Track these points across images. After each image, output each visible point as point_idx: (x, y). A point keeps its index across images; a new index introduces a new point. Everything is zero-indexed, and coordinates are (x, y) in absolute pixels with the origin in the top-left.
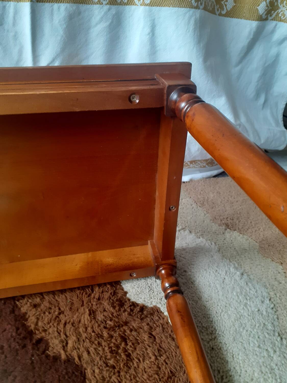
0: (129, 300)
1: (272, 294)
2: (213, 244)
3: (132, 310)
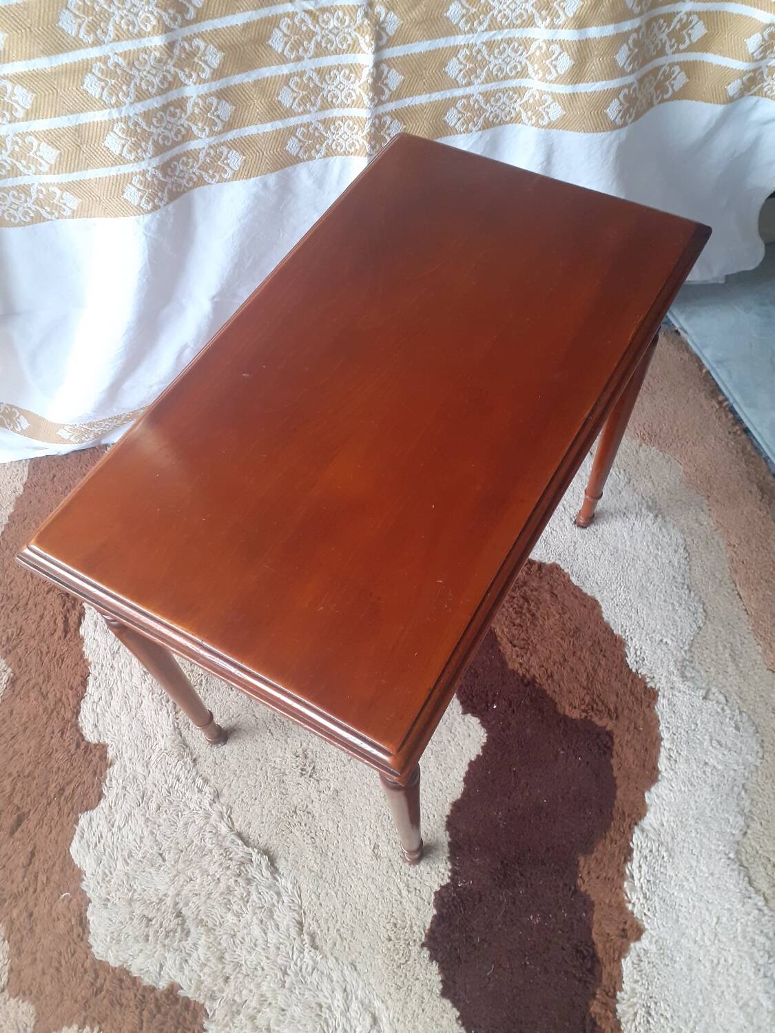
1: (689, 540)
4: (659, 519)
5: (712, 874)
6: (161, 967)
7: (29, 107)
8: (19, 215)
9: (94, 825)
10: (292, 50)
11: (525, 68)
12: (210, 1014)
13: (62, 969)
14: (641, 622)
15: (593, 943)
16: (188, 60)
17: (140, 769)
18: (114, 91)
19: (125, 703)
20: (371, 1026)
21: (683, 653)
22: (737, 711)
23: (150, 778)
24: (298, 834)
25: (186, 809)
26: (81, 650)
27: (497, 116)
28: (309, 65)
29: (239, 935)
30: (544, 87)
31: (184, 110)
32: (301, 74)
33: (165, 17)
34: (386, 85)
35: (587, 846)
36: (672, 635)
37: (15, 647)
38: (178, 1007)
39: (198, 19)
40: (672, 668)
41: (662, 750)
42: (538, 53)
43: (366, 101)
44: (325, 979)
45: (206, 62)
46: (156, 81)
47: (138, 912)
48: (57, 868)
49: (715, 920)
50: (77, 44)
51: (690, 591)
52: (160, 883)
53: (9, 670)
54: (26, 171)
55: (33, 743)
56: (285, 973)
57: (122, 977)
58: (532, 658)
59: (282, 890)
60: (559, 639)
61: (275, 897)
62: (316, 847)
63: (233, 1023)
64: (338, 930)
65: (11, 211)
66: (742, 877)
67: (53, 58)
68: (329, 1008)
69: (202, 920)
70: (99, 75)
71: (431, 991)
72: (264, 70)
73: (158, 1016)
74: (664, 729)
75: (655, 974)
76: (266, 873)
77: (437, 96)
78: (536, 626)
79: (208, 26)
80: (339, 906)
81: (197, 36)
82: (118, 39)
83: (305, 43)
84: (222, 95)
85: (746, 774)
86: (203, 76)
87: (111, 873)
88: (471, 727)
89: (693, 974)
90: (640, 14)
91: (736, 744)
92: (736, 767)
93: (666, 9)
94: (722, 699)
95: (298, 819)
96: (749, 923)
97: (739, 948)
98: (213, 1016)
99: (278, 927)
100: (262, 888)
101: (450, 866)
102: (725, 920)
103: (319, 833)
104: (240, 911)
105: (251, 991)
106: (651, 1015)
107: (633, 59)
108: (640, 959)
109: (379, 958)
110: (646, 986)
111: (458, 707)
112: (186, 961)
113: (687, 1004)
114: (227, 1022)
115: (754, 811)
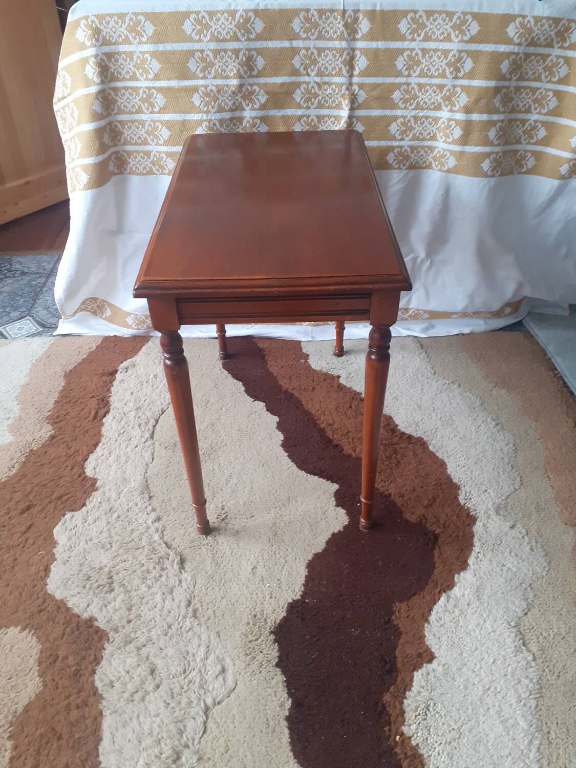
0: (400, 430)
1: (518, 441)
2: (479, 398)
3: (401, 437)
4: (499, 426)
5: (494, 632)
6: (88, 605)
7: (162, 106)
8: (141, 168)
9: (74, 519)
10: (305, 102)
11: (435, 135)
12: (111, 640)
13: (23, 594)
14: (473, 478)
15: (395, 657)
16: (249, 96)
17: (114, 496)
18: (207, 104)
19: (117, 460)
20: (220, 672)
21: (500, 500)
22: (534, 541)
23: (118, 502)
24: (204, 550)
25: (136, 523)
26: (100, 429)
27: (418, 163)
28: (313, 112)
29: (146, 599)
30: (445, 146)
31: (241, 123)
32: (308, 116)
33: (242, 70)
35: (407, 596)
36: (494, 489)
37: (61, 421)
38: (91, 629)
39: (258, 76)
40: (490, 506)
41: (473, 552)
42: (443, 126)
44: (196, 637)
45: (258, 99)
46: (230, 103)
47: (84, 571)
48: (42, 537)
49: (492, 661)
50: (194, 77)
51: (513, 468)
52: (104, 559)
53: (53, 431)
54: (151, 143)
55: (52, 470)
56: (170, 627)
57: (61, 606)
58: (392, 485)
59: (183, 580)
60: (413, 477)
61: (177, 582)
62: (214, 560)
63: (125, 648)
64: (214, 611)
65: (138, 165)
66: (518, 638)
67: (180, 81)
68: (194, 655)
69: (124, 585)
70: (202, 94)
71: (269, 661)
72: (288, 110)
74: (477, 540)
75: (438, 684)
76: (176, 567)
77: (383, 143)
78: (399, 468)
79: (262, 80)
80: (219, 597)
81: (257, 84)
82: (215, 77)
83: (313, 100)
84: (263, 119)
85: (534, 578)
86: (255, 106)
88: (339, 514)
89: (468, 691)
90: (504, 112)
91: (529, 559)
92: (526, 572)
93: (520, 116)
94: (524, 531)
95: (207, 542)
96: (518, 669)
97: (508, 682)
98: (113, 642)
99: (173, 600)
100: (170, 574)
101: (303, 589)
102: (500, 662)
103: (219, 553)
104: (151, 585)
105: (143, 633)
106: (429, 710)
107: (499, 137)
108: (428, 674)
109: (238, 633)
110: (430, 691)
111: (333, 501)
112: (106, 606)
113: (459, 710)
114: (121, 646)
115: (535, 601)
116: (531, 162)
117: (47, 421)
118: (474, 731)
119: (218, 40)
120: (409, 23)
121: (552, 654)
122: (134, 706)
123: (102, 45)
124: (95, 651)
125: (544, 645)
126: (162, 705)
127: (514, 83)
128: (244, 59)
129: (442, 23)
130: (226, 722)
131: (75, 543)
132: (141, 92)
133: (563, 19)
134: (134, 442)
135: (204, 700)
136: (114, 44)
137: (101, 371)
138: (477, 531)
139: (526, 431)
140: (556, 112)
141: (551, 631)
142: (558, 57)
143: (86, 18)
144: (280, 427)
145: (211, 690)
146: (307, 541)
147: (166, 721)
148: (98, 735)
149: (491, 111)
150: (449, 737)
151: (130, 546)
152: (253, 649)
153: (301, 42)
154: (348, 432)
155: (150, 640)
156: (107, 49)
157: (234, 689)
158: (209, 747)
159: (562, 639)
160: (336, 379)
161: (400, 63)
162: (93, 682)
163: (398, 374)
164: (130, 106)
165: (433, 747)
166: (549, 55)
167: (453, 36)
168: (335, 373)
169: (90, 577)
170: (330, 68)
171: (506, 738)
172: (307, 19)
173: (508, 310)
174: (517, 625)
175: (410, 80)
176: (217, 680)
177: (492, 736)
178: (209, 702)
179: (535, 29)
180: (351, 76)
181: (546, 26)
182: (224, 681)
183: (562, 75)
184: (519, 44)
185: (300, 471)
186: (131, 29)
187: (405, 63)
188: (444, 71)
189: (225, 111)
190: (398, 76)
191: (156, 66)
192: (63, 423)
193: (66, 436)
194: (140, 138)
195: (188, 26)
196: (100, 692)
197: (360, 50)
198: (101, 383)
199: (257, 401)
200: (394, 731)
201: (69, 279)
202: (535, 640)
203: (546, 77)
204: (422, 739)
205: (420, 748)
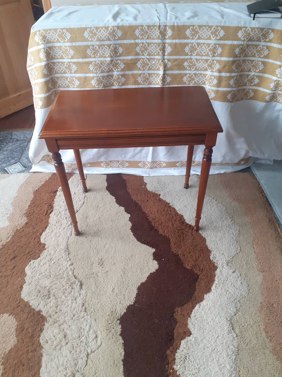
0: (186, 222)
1: (241, 229)
2: (225, 207)
3: (186, 226)
4: (233, 221)
5: (220, 323)
6: (39, 305)
7: (75, 70)
9: (34, 263)
10: (142, 67)
11: (205, 82)
12: (48, 321)
13: (11, 298)
14: (218, 247)
15: (174, 333)
16: (116, 65)
17: (53, 252)
18: (96, 69)
19: (55, 235)
20: (95, 338)
21: (229, 259)
22: (243, 279)
23: (55, 255)
24: (92, 280)
25: (62, 266)
26: (48, 219)
28: (146, 72)
29: (64, 302)
30: (210, 87)
31: (112, 78)
32: (144, 74)
33: (112, 54)
34: (166, 80)
35: (182, 304)
36: (227, 253)
37: (30, 215)
38: (39, 316)
39: (120, 56)
40: (224, 262)
41: (214, 284)
42: (208, 78)
43: (160, 84)
44: (85, 321)
45: (120, 67)
46: (107, 69)
47: (38, 288)
48: (20, 272)
49: (217, 336)
50: (90, 57)
51: (237, 243)
52: (47, 283)
53: (27, 220)
54: (71, 87)
55: (26, 239)
56: (74, 316)
57: (27, 305)
58: (180, 250)
59: (81, 294)
60: (190, 246)
61: (79, 295)
62: (96, 285)
63: (54, 325)
64: (94, 309)
66: (230, 326)
67: (83, 59)
68: (84, 329)
69: (55, 295)
70: (93, 65)
71: (117, 333)
72: (135, 71)
73: (33, 317)
74: (217, 278)
75: (192, 347)
76: (78, 287)
77: (180, 85)
78: (184, 241)
79: (122, 58)
80: (97, 302)
81: (119, 60)
82: (99, 57)
83: (146, 66)
84: (123, 76)
85: (241, 297)
86: (119, 70)
87: (34, 277)
88: (154, 264)
89: (205, 351)
90: (237, 72)
91: (240, 288)
92: (238, 294)
93: (246, 73)
94: (239, 274)
95: (93, 276)
96: (229, 341)
97: (223, 347)
98: (48, 322)
99: (76, 303)
100: (76, 291)
101: (135, 300)
102: (220, 337)
103: (98, 281)
104: (67, 296)
105: (62, 318)
106: (186, 359)
107: (235, 84)
108: (188, 342)
109: (104, 320)
110: (187, 350)
111: (152, 257)
112: (46, 305)
113: (200, 359)
114: (52, 324)
115: (240, 309)
116: (252, 94)
117: (25, 215)
118: (206, 369)
119: (100, 41)
120: (190, 31)
121: (245, 335)
122: (56, 352)
123: (47, 43)
124: (41, 326)
125: (242, 330)
126: (68, 352)
127: (242, 58)
128: (113, 49)
129: (206, 31)
130: (96, 361)
131: (34, 275)
132: (65, 64)
133: (265, 28)
134: (63, 226)
135: (87, 350)
136: (52, 42)
137: (50, 191)
138: (217, 273)
139: (245, 224)
140: (263, 71)
141: (246, 323)
142: (263, 46)
143: (39, 31)
144: (131, 220)
145: (90, 346)
146: (138, 277)
147: (70, 359)
148: (40, 365)
149: (231, 71)
150: (194, 372)
151: (59, 277)
152: (110, 327)
153: (139, 40)
154: (162, 223)
155: (65, 322)
156: (49, 45)
157: (100, 346)
158: (88, 372)
159: (251, 327)
160: (159, 196)
161: (187, 49)
162: (39, 341)
163: (187, 194)
164: (60, 70)
165: (187, 376)
166: (259, 45)
167: (212, 37)
168: (158, 193)
169: (40, 291)
170: (154, 52)
171: (220, 373)
172: (142, 30)
173: (243, 162)
174: (231, 319)
175: (192, 57)
176: (93, 341)
177: (213, 372)
178: (89, 351)
179: (252, 33)
180: (164, 55)
181: (257, 32)
182: (96, 342)
183: (265, 54)
184: (244, 41)
185: (138, 242)
186: (60, 36)
187: (189, 49)
188: (208, 53)
189: (105, 72)
190: (186, 55)
191: (72, 52)
192: (32, 216)
193: (33, 222)
194: (66, 84)
195: (86, 34)
196: (42, 345)
197: (168, 43)
198: (50, 197)
199: (121, 207)
200: (170, 368)
201: (35, 148)
202: (238, 327)
203: (258, 55)
204: (182, 372)
205: (180, 376)
